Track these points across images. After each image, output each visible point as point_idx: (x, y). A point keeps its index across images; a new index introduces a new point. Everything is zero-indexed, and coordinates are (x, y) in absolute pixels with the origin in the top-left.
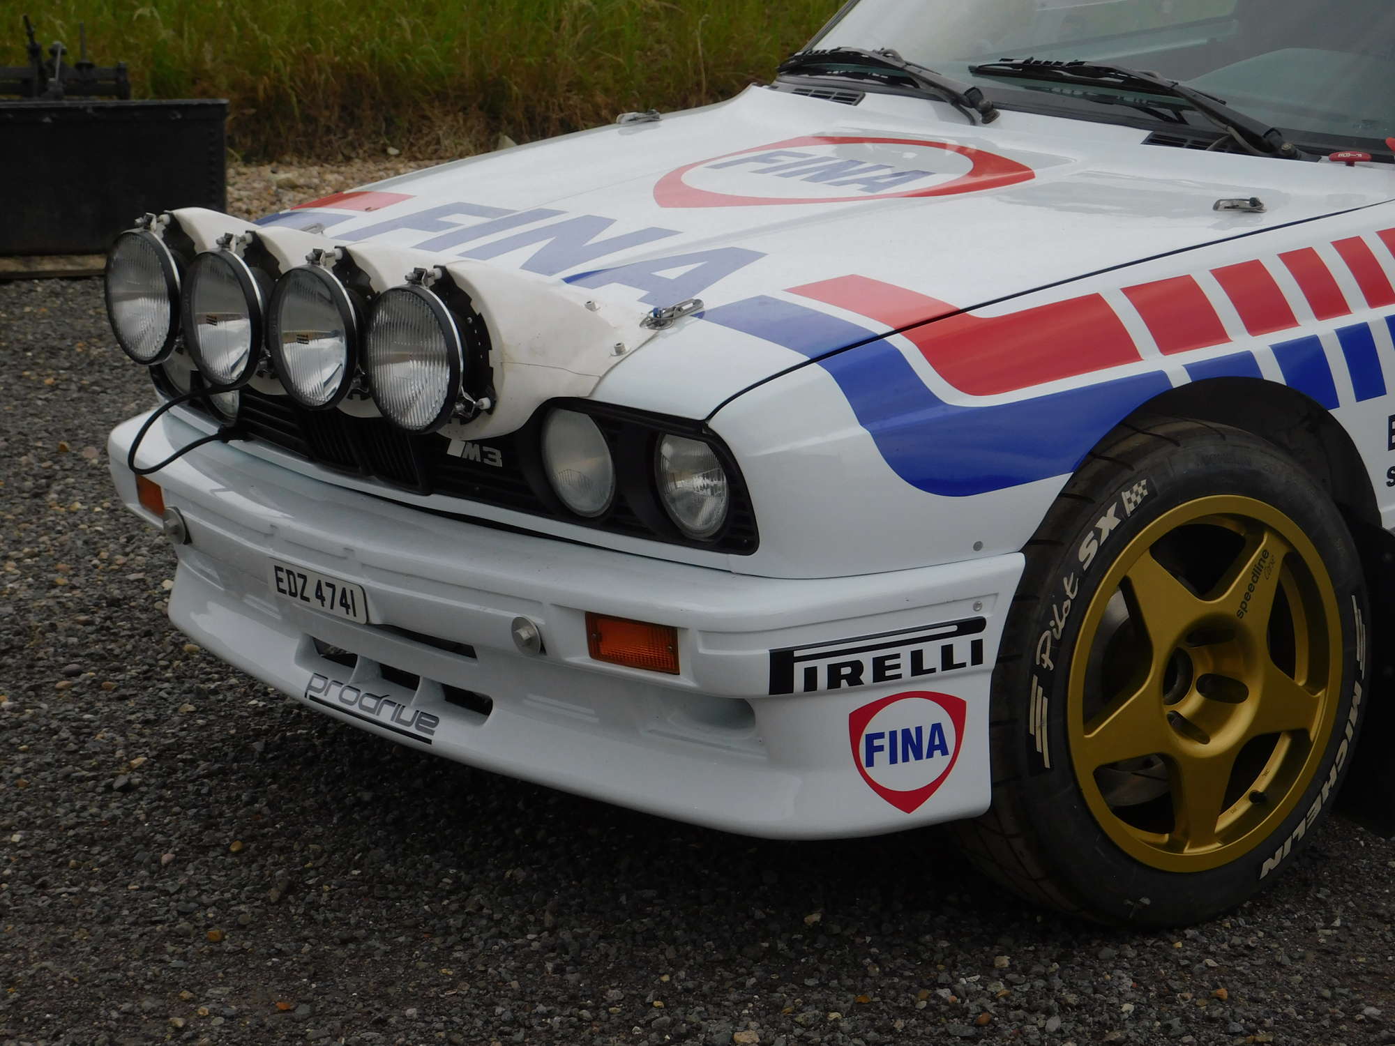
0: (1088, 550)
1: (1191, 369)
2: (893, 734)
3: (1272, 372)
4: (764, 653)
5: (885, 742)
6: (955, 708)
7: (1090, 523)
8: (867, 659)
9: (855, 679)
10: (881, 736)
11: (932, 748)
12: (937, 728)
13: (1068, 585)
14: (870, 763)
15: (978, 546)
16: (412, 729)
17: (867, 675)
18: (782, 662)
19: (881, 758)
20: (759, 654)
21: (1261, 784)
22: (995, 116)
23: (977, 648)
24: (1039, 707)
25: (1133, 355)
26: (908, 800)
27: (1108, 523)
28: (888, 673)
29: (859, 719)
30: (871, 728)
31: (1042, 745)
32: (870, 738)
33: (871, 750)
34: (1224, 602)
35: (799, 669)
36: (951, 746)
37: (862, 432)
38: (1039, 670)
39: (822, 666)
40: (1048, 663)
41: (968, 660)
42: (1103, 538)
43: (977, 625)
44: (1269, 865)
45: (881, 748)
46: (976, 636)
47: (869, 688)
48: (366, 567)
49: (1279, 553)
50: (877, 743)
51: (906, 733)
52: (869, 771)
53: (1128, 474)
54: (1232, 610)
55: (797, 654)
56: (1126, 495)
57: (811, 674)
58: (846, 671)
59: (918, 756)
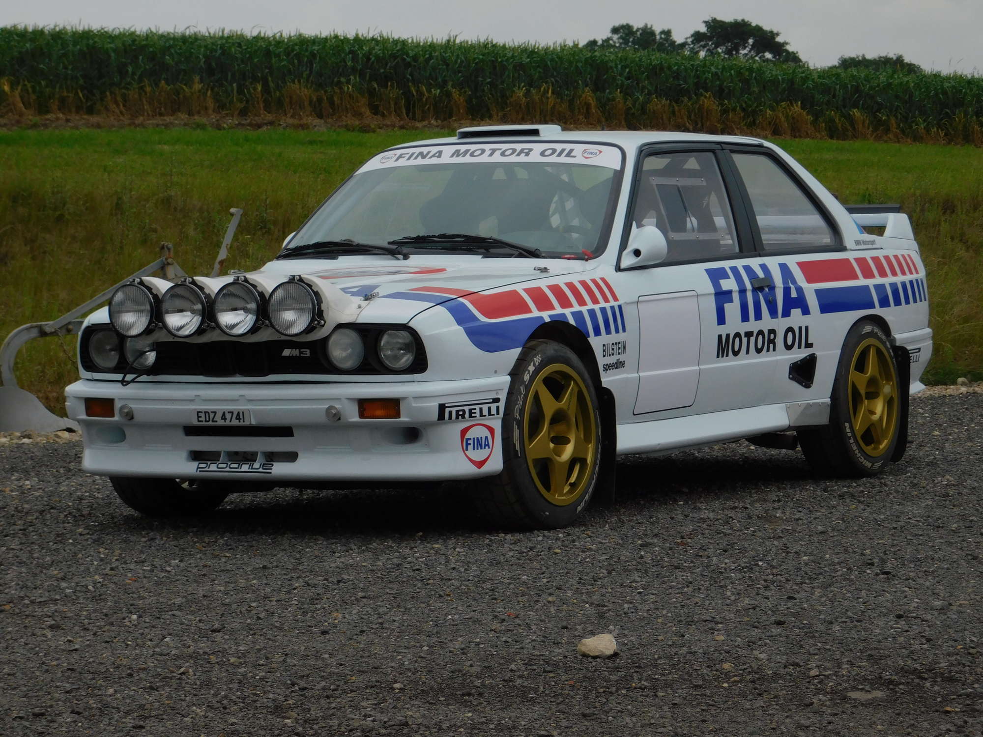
0: (527, 377)
1: (550, 316)
2: (474, 439)
3: (572, 321)
4: (436, 404)
5: (471, 442)
6: (491, 430)
7: (526, 369)
8: (467, 409)
9: (463, 416)
10: (470, 439)
11: (485, 445)
12: (486, 438)
13: (522, 389)
14: (467, 450)
15: (496, 372)
16: (261, 470)
17: (467, 415)
18: (442, 407)
19: (470, 447)
20: (434, 405)
21: (573, 480)
22: (409, 257)
23: (498, 408)
24: (516, 433)
25: (530, 311)
26: (480, 464)
27: (531, 368)
28: (473, 415)
29: (464, 432)
30: (467, 436)
31: (518, 448)
32: (467, 440)
33: (468, 444)
34: (563, 403)
35: (447, 410)
36: (491, 447)
37: (460, 329)
38: (515, 419)
39: (454, 410)
40: (518, 417)
41: (495, 413)
42: (531, 373)
43: (496, 400)
44: (579, 508)
45: (470, 444)
46: (497, 404)
47: (468, 421)
48: (250, 401)
49: (576, 390)
50: (469, 442)
51: (478, 438)
52: (467, 452)
53: (534, 352)
54: (565, 407)
55: (446, 405)
56: (535, 359)
57: (450, 413)
58: (461, 413)
59: (481, 448)
